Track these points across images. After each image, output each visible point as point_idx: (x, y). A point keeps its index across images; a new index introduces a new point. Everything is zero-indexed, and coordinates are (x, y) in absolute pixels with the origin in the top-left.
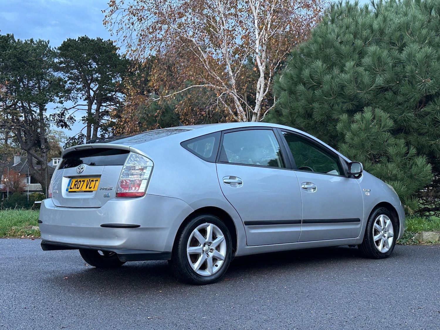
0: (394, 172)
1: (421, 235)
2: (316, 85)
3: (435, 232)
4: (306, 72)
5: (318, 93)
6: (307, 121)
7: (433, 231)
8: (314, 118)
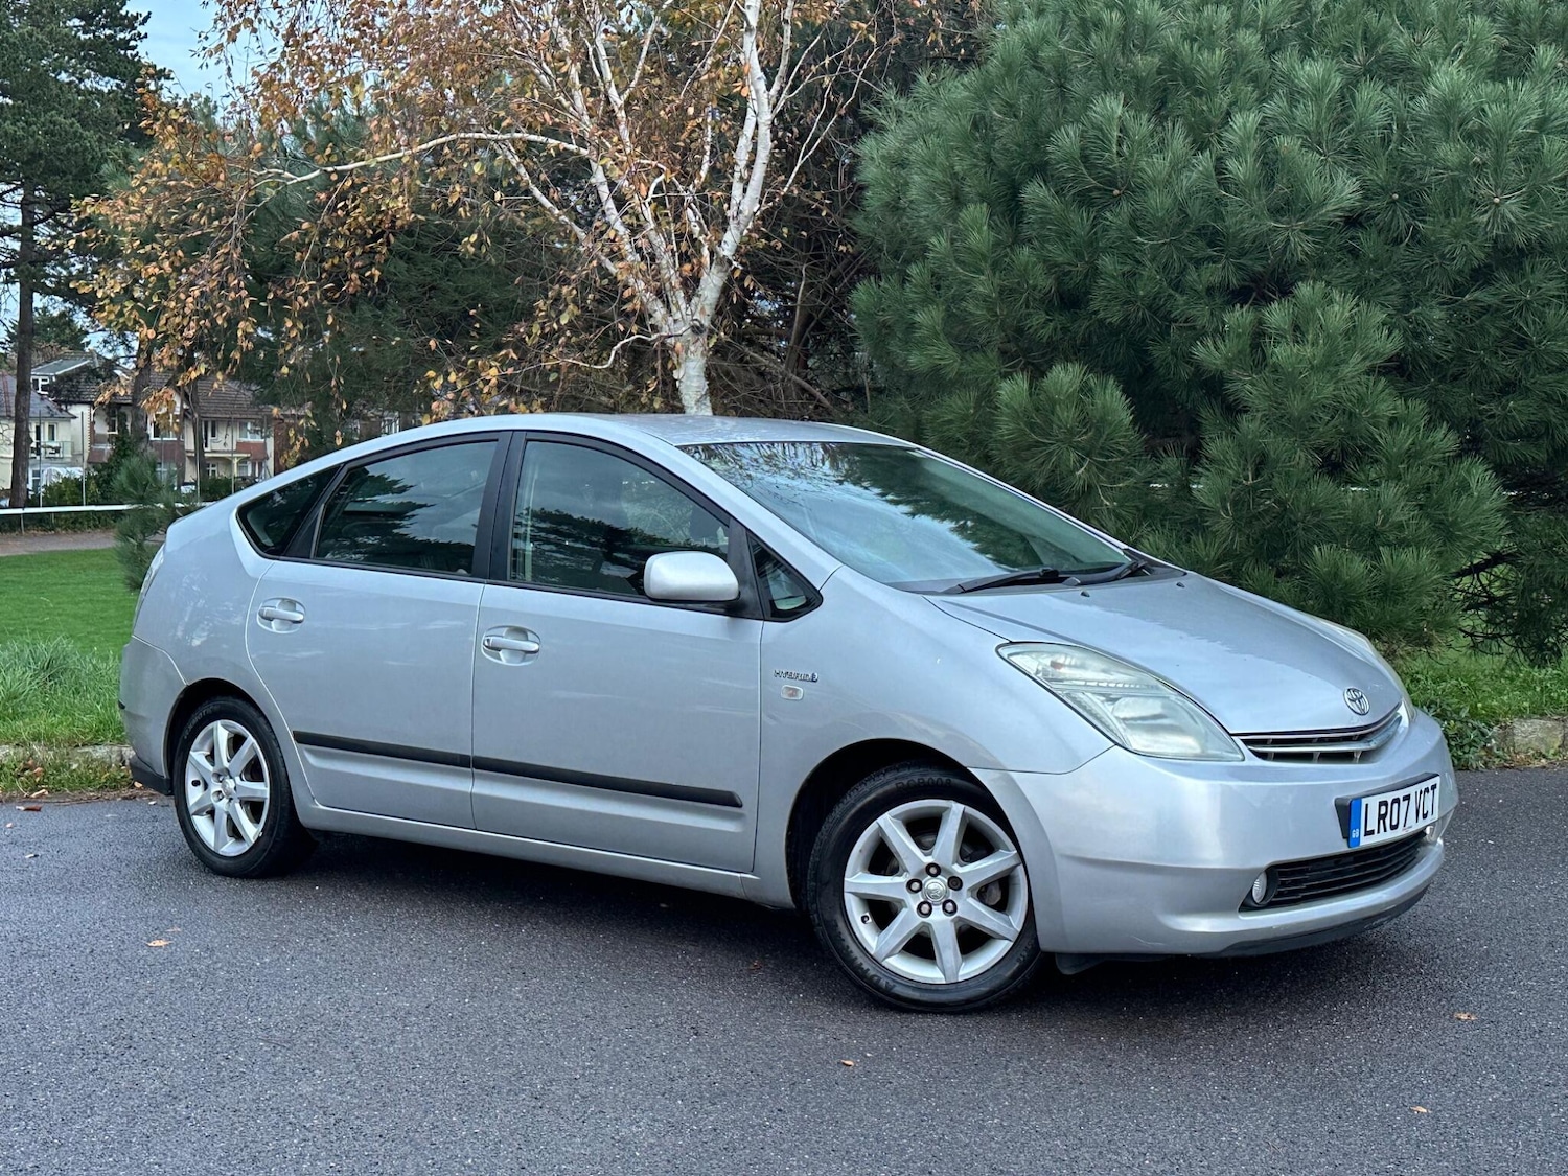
0: (1399, 516)
1: (1507, 732)
2: (1099, 189)
3: (1550, 719)
4: (1067, 139)
5: (1117, 217)
6: (1060, 319)
7: (1543, 715)
8: (1096, 313)
